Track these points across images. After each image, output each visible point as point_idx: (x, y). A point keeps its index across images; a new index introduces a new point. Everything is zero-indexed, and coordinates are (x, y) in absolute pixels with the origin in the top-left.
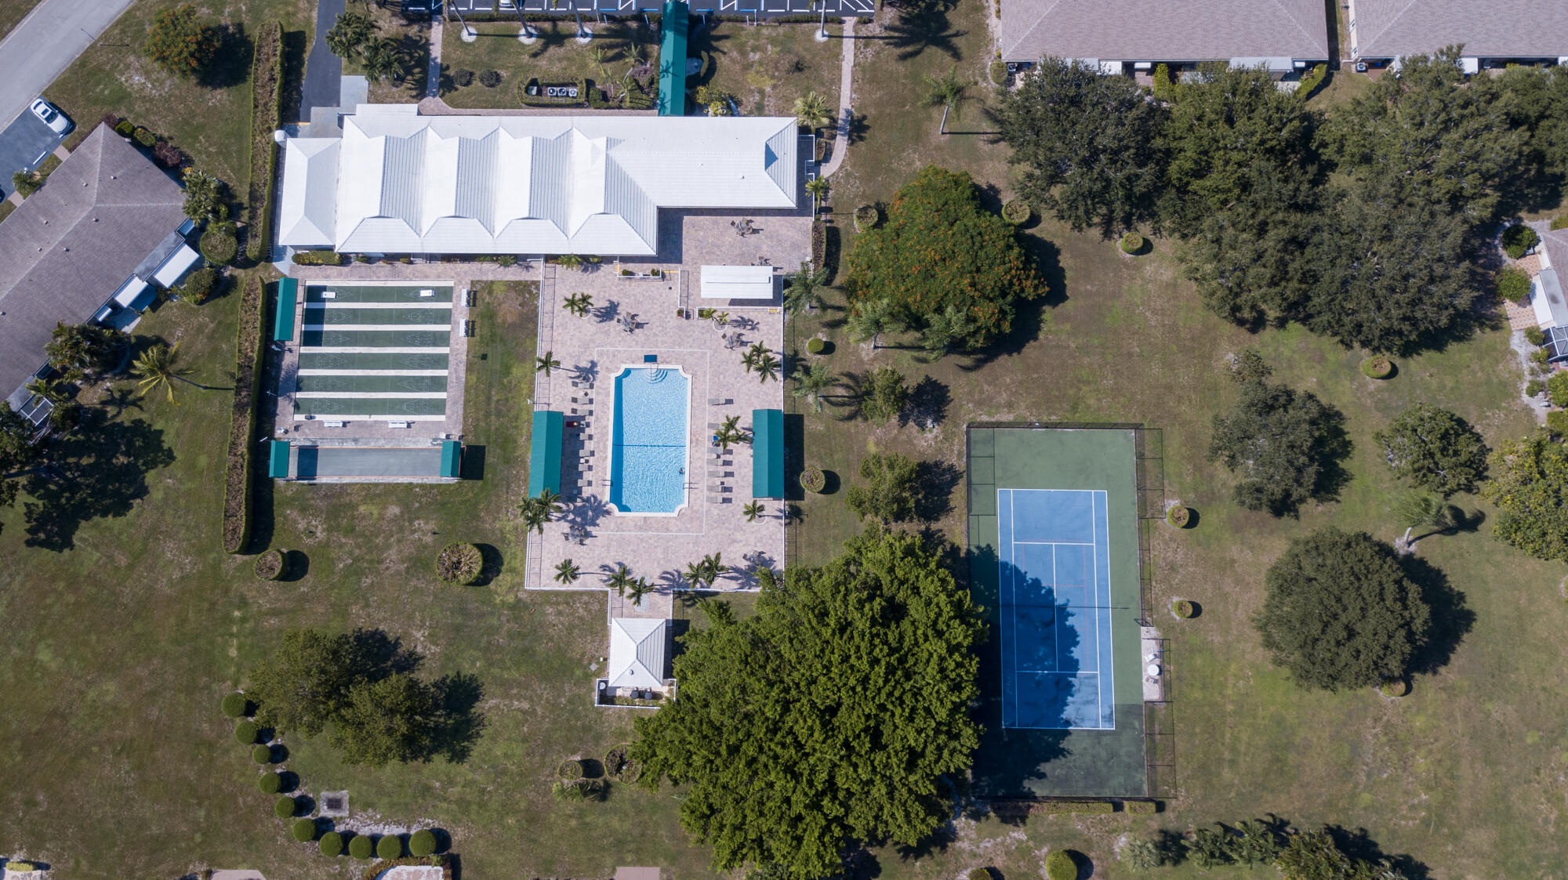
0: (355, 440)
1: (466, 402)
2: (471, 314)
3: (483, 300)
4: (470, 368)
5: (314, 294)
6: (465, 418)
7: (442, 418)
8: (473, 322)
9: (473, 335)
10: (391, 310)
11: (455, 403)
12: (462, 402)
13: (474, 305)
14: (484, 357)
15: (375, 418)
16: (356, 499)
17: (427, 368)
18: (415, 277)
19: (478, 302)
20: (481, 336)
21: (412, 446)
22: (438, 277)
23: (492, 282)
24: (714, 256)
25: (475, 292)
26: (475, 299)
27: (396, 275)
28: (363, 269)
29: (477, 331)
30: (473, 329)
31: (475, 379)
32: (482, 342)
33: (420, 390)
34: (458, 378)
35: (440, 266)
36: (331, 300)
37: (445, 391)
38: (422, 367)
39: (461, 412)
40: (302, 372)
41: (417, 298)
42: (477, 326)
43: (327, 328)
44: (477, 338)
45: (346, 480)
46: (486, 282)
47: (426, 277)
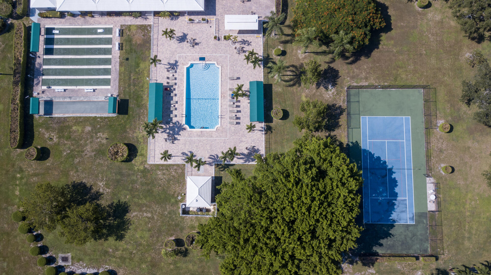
0: (70, 98)
1: (120, 80)
2: (121, 40)
3: (126, 33)
4: (121, 64)
5: (49, 31)
6: (119, 87)
7: (109, 87)
8: (122, 44)
9: (122, 50)
10: (85, 38)
11: (115, 80)
12: (118, 80)
13: (122, 36)
14: (127, 59)
15: (79, 87)
16: (71, 124)
17: (102, 65)
18: (94, 23)
19: (124, 35)
20: (126, 50)
21: (96, 100)
22: (106, 23)
23: (130, 25)
24: (230, 12)
25: (123, 30)
26: (122, 33)
27: (86, 23)
28: (71, 20)
29: (124, 47)
30: (122, 47)
31: (123, 69)
32: (126, 52)
33: (99, 75)
34: (115, 69)
35: (106, 18)
36: (57, 34)
37: (110, 75)
38: (99, 64)
39: (117, 84)
40: (45, 67)
41: (96, 33)
42: (124, 45)
43: (55, 47)
44: (124, 51)
45: (66, 115)
46: (127, 25)
47: (100, 23)
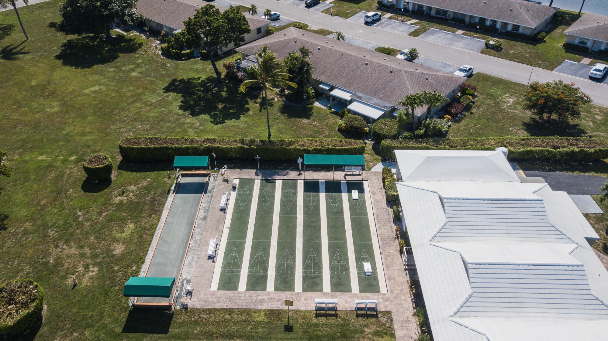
0: (205, 218)
1: (230, 311)
2: (346, 313)
3: (367, 326)
4: (273, 314)
5: (358, 186)
6: (210, 311)
7: (214, 286)
8: (336, 315)
9: (317, 316)
10: (345, 239)
11: (230, 300)
12: (230, 306)
13: (358, 316)
14: (288, 328)
15: (226, 232)
16: (144, 222)
17: (277, 272)
18: (385, 257)
19: (362, 321)
20: (316, 325)
21: (187, 261)
22: (389, 278)
23: (393, 335)
25: (376, 316)
26: (367, 316)
27: (384, 241)
28: (386, 216)
29: (325, 320)
30: (326, 316)
31: (259, 319)
32: (309, 325)
33: (252, 266)
34: (262, 301)
35: (404, 279)
36: (350, 197)
37: (248, 289)
38: (279, 267)
39: (218, 306)
40: (279, 184)
41: (359, 260)
42: (332, 320)
43: (322, 196)
44: (315, 321)
45: (165, 213)
46: (391, 328)
47: (387, 266)
